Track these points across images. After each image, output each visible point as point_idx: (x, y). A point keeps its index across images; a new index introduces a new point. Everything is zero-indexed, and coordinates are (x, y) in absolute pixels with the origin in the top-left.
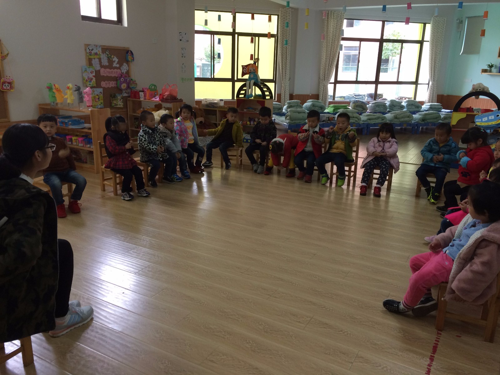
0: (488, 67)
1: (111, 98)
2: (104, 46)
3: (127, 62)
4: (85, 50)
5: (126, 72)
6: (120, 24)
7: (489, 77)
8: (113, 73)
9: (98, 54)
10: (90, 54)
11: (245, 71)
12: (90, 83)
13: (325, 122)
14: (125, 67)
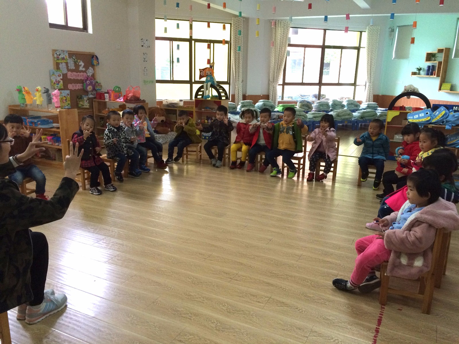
0: (417, 70)
1: (78, 99)
2: (71, 51)
3: (93, 66)
4: (53, 55)
5: (91, 75)
6: (85, 31)
7: (418, 79)
8: (80, 76)
9: (65, 58)
10: (58, 58)
11: (203, 74)
12: (57, 86)
13: (275, 120)
14: (91, 71)
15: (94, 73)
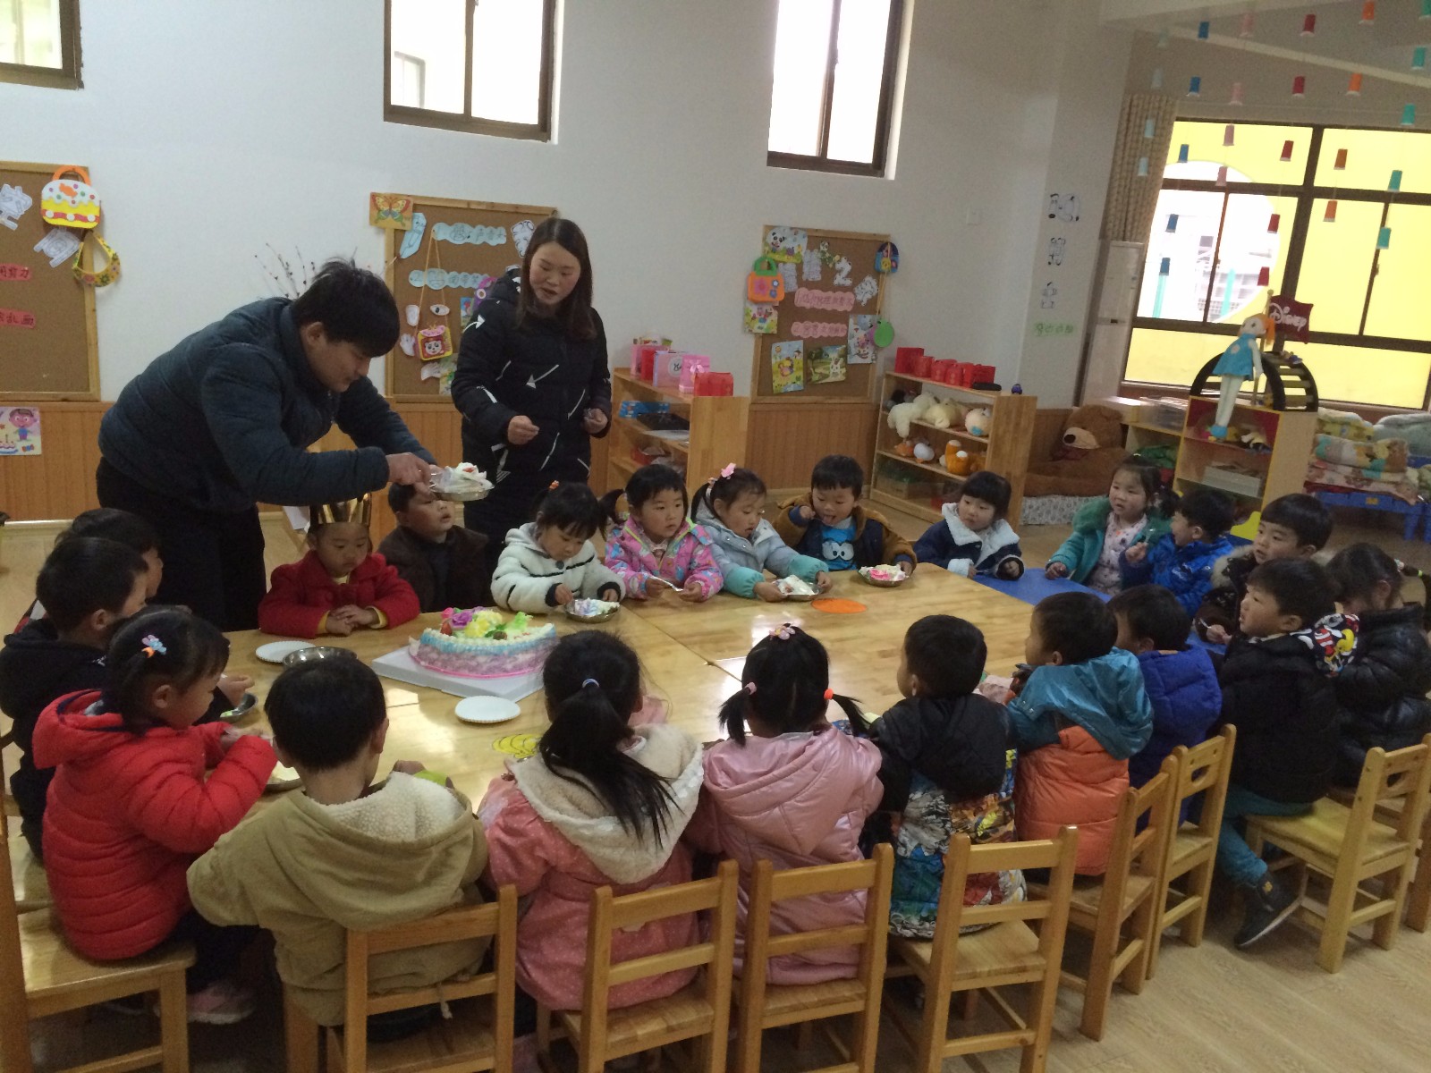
4: (763, 238)
5: (869, 300)
6: (878, 171)
8: (831, 301)
9: (796, 252)
12: (759, 324)
14: (868, 288)
15: (877, 294)
